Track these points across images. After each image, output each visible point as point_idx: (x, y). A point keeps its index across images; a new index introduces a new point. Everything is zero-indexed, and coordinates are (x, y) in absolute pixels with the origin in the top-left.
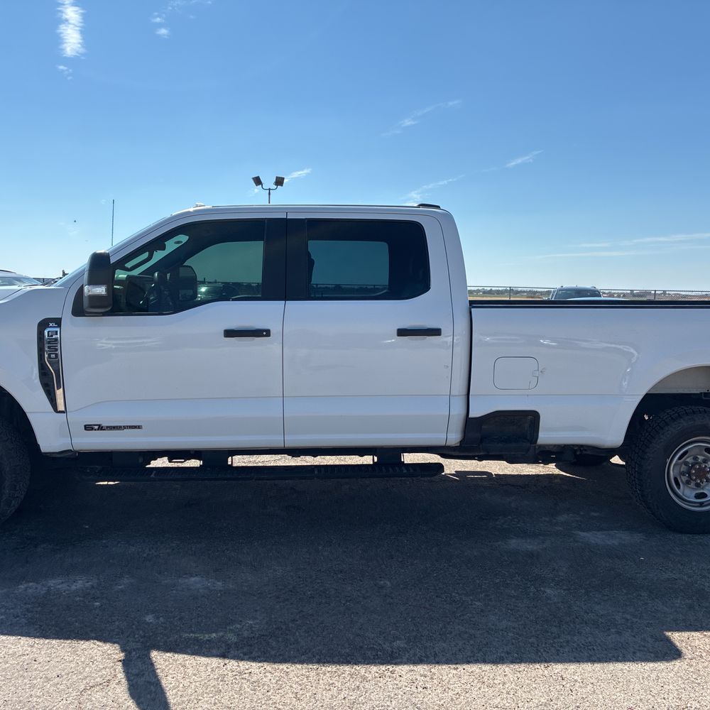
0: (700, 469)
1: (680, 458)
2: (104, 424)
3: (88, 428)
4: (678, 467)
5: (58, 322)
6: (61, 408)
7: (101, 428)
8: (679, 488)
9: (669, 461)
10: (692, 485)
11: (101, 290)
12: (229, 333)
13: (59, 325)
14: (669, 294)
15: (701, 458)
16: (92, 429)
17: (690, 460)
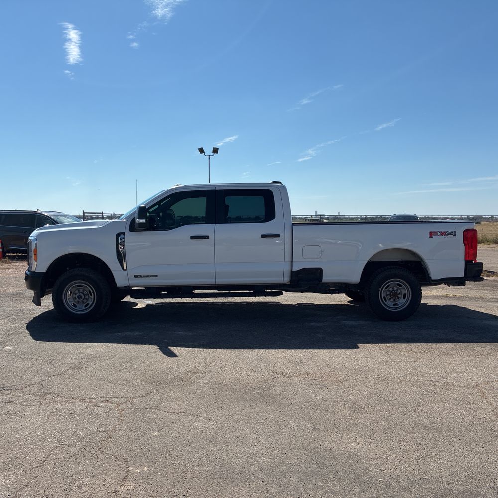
0: (395, 293)
1: (386, 288)
2: (142, 275)
3: (136, 277)
4: (385, 292)
5: (124, 234)
6: (125, 268)
7: (141, 277)
8: (386, 301)
9: (381, 289)
10: (392, 300)
11: (143, 221)
12: (192, 237)
13: (124, 235)
14: (495, 218)
15: (395, 289)
16: (138, 277)
17: (391, 289)
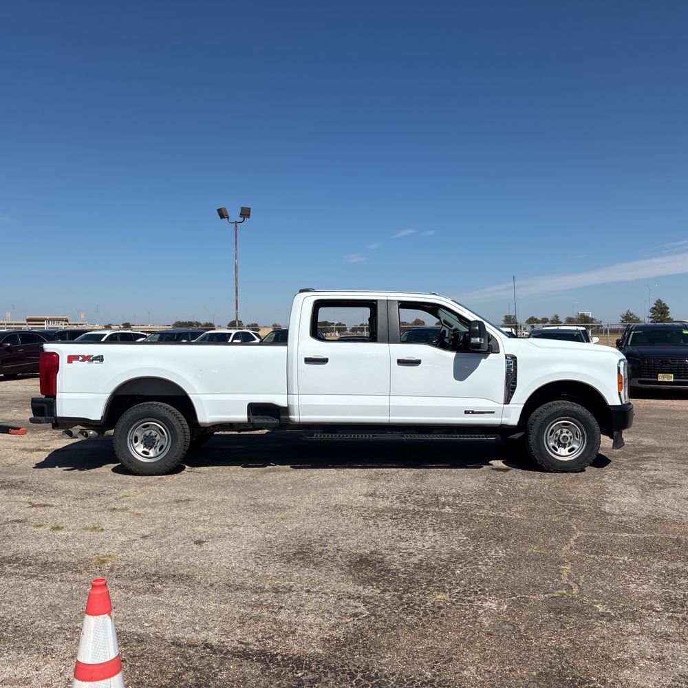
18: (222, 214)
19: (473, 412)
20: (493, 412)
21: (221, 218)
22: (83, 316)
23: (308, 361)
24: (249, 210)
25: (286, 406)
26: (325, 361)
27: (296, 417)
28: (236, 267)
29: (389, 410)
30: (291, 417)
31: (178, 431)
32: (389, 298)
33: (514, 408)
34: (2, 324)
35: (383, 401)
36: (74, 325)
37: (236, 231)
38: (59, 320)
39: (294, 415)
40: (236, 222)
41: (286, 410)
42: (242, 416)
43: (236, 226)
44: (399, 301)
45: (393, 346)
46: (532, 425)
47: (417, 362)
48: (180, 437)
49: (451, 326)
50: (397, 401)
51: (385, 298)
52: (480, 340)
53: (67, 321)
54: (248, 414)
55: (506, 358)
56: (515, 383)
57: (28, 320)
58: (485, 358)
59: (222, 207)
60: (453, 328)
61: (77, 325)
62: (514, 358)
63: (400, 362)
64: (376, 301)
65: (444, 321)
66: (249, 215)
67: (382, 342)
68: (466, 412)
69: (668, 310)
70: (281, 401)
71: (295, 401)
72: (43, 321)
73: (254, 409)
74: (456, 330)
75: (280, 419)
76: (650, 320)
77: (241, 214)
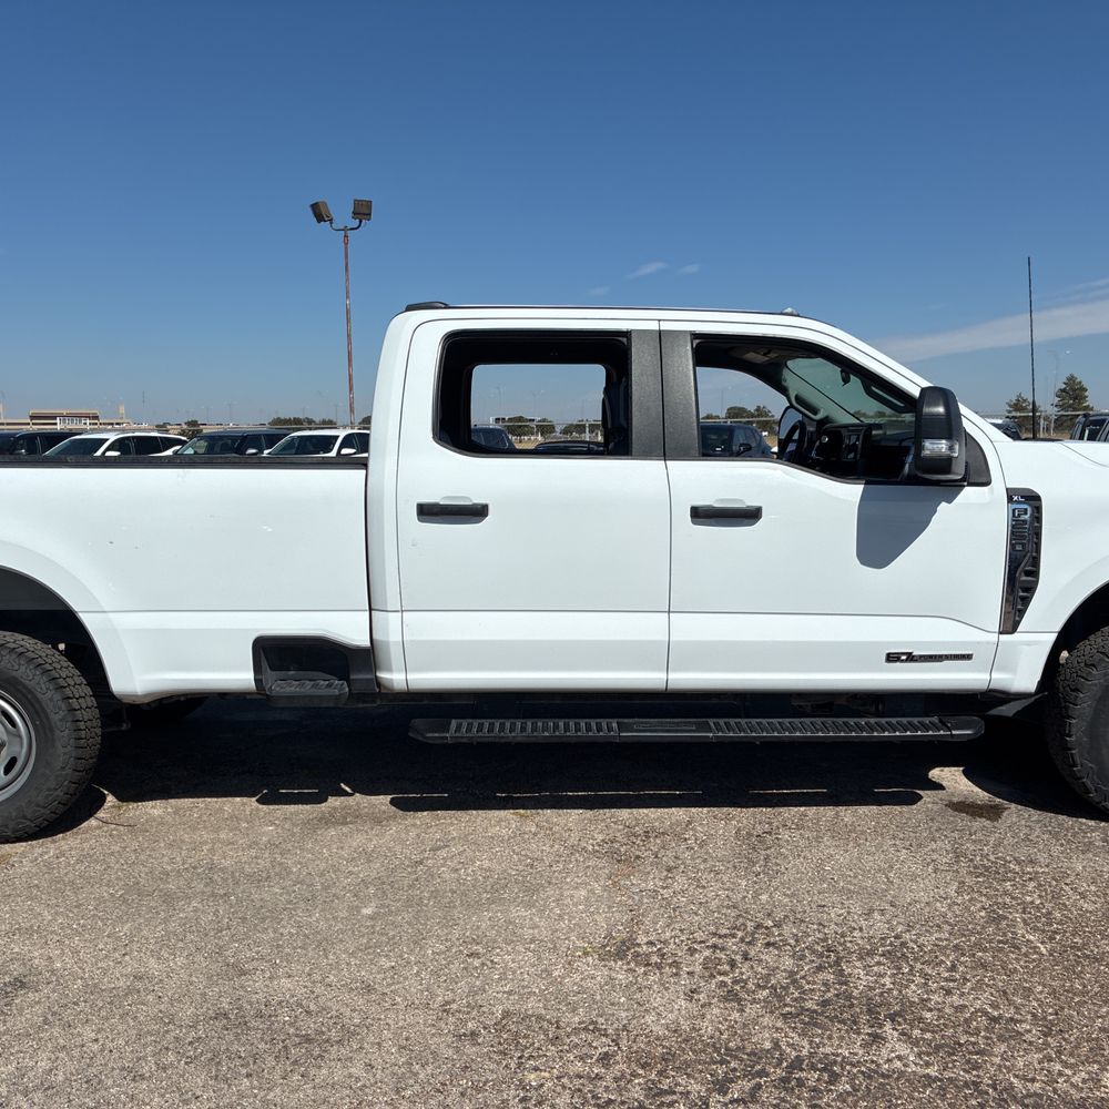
18: (319, 213)
19: (911, 658)
20: (968, 657)
21: (319, 221)
22: (122, 410)
23: (428, 512)
24: (369, 204)
25: (366, 643)
26: (476, 513)
27: (396, 677)
28: (348, 312)
29: (669, 654)
30: (382, 675)
31: (55, 718)
32: (665, 326)
33: (1028, 644)
34: (3, 424)
35: (649, 628)
36: (109, 424)
37: (346, 244)
38: (80, 416)
39: (390, 670)
40: (345, 229)
41: (367, 657)
42: (239, 675)
43: (346, 236)
44: (695, 335)
45: (676, 466)
46: (1077, 690)
47: (750, 515)
48: (64, 734)
49: (815, 412)
50: (690, 628)
51: (654, 326)
52: (951, 448)
53: (96, 418)
54: (257, 669)
55: (1010, 499)
56: (1034, 573)
57: (32, 417)
58: (950, 502)
59: (319, 200)
60: (819, 417)
61: (112, 424)
62: (1033, 499)
63: (701, 515)
64: (627, 334)
65: (797, 398)
66: (370, 214)
67: (647, 455)
68: (892, 658)
69: (1087, 394)
70: (350, 630)
71: (392, 629)
72: (55, 418)
73: (272, 652)
74: (826, 420)
75: (348, 680)
76: (1056, 409)
77: (354, 213)
